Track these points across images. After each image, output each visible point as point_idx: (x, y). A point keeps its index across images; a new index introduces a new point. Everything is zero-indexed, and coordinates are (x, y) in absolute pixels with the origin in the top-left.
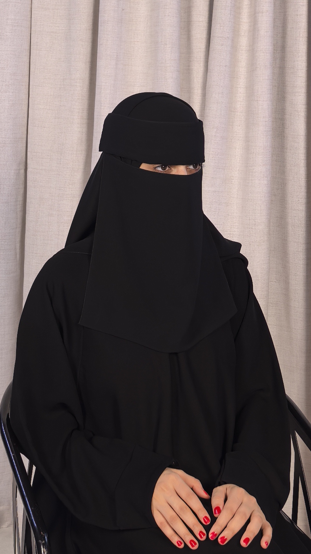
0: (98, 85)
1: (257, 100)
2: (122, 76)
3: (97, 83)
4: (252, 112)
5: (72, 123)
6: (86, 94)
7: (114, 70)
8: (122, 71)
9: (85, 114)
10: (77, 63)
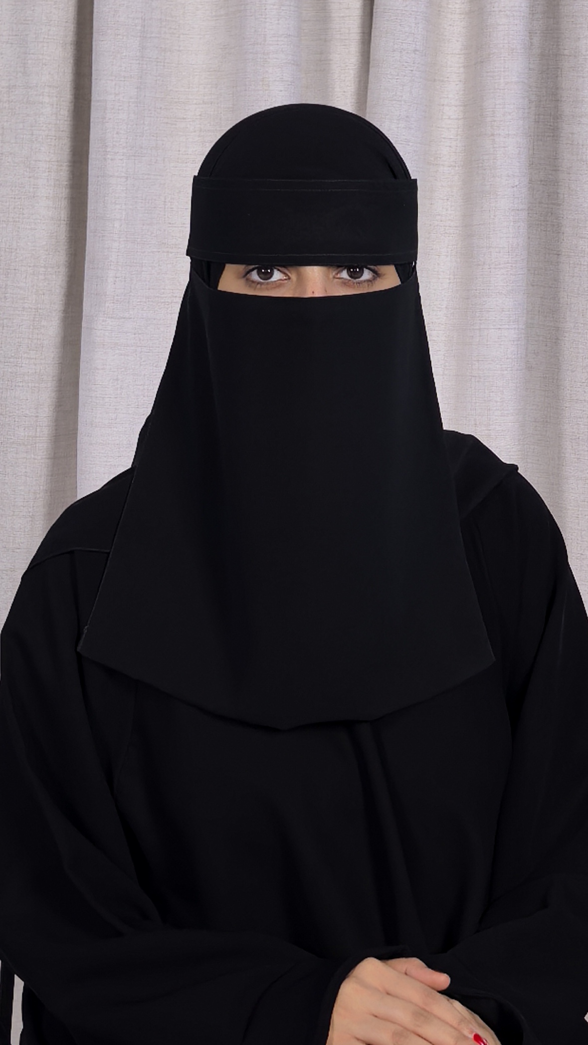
0: (98, 101)
1: (493, 135)
2: (156, 76)
3: (95, 96)
4: (481, 165)
5: (34, 197)
6: (66, 123)
7: (138, 62)
8: (157, 65)
9: (64, 174)
10: (43, 47)
